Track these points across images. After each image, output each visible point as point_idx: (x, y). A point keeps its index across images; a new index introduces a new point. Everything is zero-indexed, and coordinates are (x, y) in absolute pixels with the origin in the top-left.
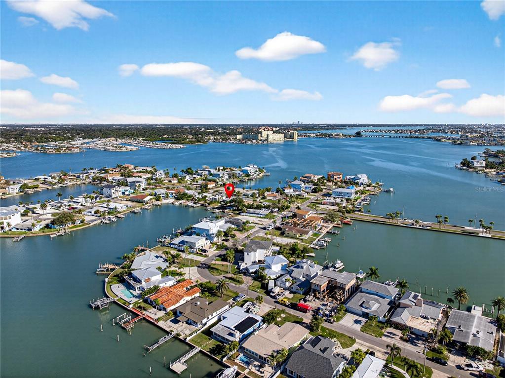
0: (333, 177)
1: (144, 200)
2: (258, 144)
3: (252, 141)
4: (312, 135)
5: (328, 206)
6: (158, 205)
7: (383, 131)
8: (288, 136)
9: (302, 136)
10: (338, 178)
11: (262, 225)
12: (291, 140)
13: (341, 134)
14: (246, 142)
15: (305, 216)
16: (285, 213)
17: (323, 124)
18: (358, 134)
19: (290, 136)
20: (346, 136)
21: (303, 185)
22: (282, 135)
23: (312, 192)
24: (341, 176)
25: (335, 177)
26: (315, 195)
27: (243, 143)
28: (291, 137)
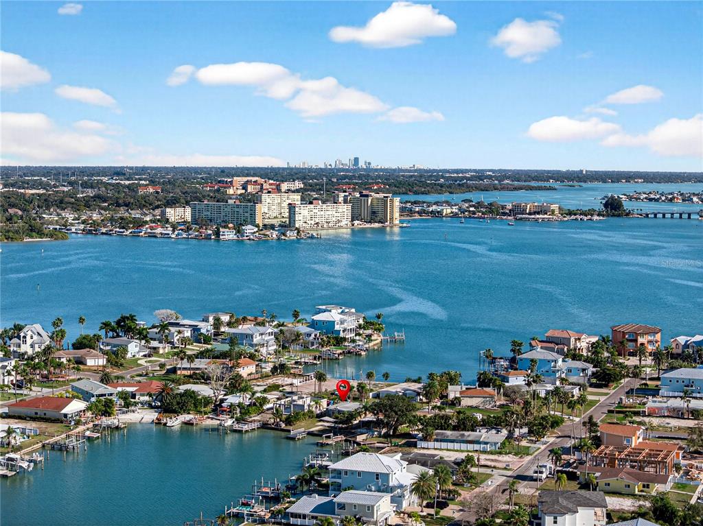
0: (636, 341)
1: (64, 411)
2: (263, 241)
3: (239, 232)
4: (447, 210)
5: (668, 420)
6: (117, 428)
7: (695, 199)
8: (365, 213)
9: (411, 212)
10: (649, 342)
11: (505, 469)
12: (376, 225)
13: (555, 207)
14: (217, 234)
15: (629, 440)
16: (551, 440)
17: (457, 171)
18: (613, 207)
19: (374, 213)
20: (570, 213)
21: (560, 362)
22: (345, 210)
23: (592, 385)
24: (658, 337)
25: (640, 340)
26: (606, 394)
27: (208, 237)
28: (377, 215)
